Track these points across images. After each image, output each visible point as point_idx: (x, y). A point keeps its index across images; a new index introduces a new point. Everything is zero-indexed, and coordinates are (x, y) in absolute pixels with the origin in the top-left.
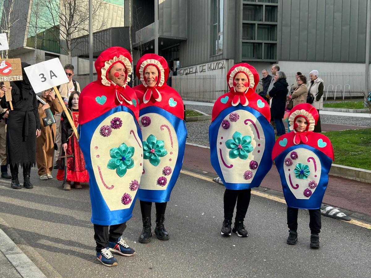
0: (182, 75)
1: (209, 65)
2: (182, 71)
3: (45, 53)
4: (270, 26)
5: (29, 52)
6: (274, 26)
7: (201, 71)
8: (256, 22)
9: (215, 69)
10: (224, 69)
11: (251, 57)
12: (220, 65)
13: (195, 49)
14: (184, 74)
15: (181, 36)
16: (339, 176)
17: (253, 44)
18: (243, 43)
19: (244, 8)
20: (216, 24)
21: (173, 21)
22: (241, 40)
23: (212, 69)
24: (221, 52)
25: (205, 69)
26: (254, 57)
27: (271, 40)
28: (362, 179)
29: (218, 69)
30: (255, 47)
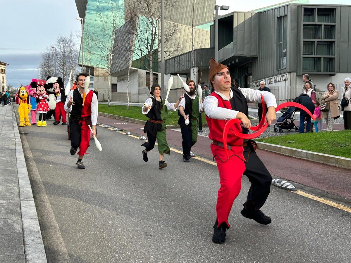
0: (254, 87)
1: (275, 78)
2: (254, 84)
3: (147, 72)
4: (329, 43)
5: (134, 72)
6: (332, 43)
7: (269, 83)
8: (316, 40)
9: (280, 81)
10: (287, 81)
11: (312, 70)
12: (284, 78)
13: (264, 65)
14: (256, 86)
15: (253, 54)
16: (324, 163)
17: (313, 59)
18: (303, 58)
19: (304, 28)
20: (281, 43)
21: (246, 41)
22: (302, 56)
23: (278, 81)
24: (285, 67)
25: (272, 82)
26: (314, 70)
27: (330, 55)
28: (340, 165)
29: (282, 81)
30: (315, 61)
